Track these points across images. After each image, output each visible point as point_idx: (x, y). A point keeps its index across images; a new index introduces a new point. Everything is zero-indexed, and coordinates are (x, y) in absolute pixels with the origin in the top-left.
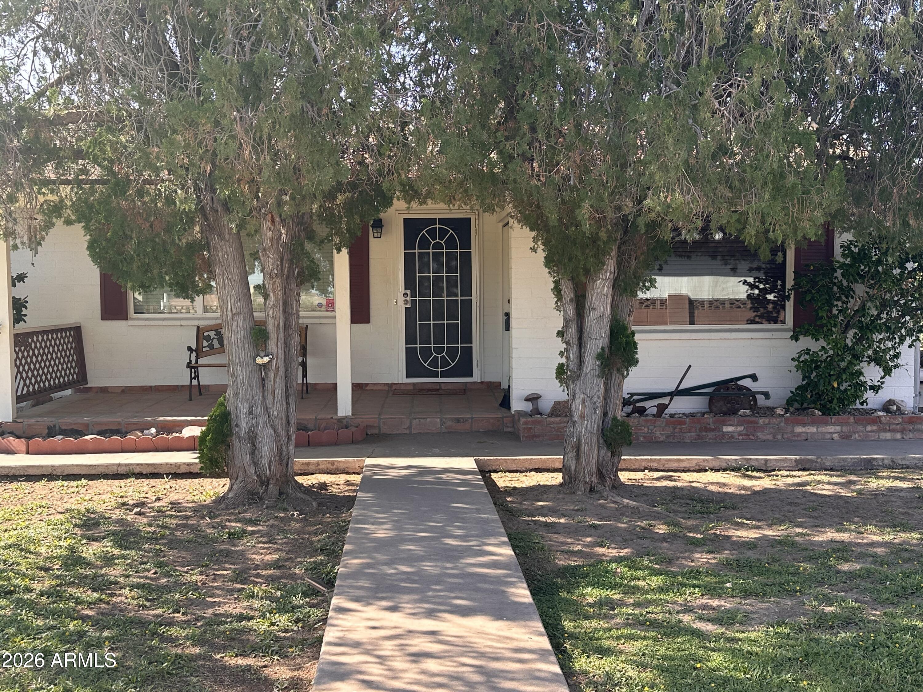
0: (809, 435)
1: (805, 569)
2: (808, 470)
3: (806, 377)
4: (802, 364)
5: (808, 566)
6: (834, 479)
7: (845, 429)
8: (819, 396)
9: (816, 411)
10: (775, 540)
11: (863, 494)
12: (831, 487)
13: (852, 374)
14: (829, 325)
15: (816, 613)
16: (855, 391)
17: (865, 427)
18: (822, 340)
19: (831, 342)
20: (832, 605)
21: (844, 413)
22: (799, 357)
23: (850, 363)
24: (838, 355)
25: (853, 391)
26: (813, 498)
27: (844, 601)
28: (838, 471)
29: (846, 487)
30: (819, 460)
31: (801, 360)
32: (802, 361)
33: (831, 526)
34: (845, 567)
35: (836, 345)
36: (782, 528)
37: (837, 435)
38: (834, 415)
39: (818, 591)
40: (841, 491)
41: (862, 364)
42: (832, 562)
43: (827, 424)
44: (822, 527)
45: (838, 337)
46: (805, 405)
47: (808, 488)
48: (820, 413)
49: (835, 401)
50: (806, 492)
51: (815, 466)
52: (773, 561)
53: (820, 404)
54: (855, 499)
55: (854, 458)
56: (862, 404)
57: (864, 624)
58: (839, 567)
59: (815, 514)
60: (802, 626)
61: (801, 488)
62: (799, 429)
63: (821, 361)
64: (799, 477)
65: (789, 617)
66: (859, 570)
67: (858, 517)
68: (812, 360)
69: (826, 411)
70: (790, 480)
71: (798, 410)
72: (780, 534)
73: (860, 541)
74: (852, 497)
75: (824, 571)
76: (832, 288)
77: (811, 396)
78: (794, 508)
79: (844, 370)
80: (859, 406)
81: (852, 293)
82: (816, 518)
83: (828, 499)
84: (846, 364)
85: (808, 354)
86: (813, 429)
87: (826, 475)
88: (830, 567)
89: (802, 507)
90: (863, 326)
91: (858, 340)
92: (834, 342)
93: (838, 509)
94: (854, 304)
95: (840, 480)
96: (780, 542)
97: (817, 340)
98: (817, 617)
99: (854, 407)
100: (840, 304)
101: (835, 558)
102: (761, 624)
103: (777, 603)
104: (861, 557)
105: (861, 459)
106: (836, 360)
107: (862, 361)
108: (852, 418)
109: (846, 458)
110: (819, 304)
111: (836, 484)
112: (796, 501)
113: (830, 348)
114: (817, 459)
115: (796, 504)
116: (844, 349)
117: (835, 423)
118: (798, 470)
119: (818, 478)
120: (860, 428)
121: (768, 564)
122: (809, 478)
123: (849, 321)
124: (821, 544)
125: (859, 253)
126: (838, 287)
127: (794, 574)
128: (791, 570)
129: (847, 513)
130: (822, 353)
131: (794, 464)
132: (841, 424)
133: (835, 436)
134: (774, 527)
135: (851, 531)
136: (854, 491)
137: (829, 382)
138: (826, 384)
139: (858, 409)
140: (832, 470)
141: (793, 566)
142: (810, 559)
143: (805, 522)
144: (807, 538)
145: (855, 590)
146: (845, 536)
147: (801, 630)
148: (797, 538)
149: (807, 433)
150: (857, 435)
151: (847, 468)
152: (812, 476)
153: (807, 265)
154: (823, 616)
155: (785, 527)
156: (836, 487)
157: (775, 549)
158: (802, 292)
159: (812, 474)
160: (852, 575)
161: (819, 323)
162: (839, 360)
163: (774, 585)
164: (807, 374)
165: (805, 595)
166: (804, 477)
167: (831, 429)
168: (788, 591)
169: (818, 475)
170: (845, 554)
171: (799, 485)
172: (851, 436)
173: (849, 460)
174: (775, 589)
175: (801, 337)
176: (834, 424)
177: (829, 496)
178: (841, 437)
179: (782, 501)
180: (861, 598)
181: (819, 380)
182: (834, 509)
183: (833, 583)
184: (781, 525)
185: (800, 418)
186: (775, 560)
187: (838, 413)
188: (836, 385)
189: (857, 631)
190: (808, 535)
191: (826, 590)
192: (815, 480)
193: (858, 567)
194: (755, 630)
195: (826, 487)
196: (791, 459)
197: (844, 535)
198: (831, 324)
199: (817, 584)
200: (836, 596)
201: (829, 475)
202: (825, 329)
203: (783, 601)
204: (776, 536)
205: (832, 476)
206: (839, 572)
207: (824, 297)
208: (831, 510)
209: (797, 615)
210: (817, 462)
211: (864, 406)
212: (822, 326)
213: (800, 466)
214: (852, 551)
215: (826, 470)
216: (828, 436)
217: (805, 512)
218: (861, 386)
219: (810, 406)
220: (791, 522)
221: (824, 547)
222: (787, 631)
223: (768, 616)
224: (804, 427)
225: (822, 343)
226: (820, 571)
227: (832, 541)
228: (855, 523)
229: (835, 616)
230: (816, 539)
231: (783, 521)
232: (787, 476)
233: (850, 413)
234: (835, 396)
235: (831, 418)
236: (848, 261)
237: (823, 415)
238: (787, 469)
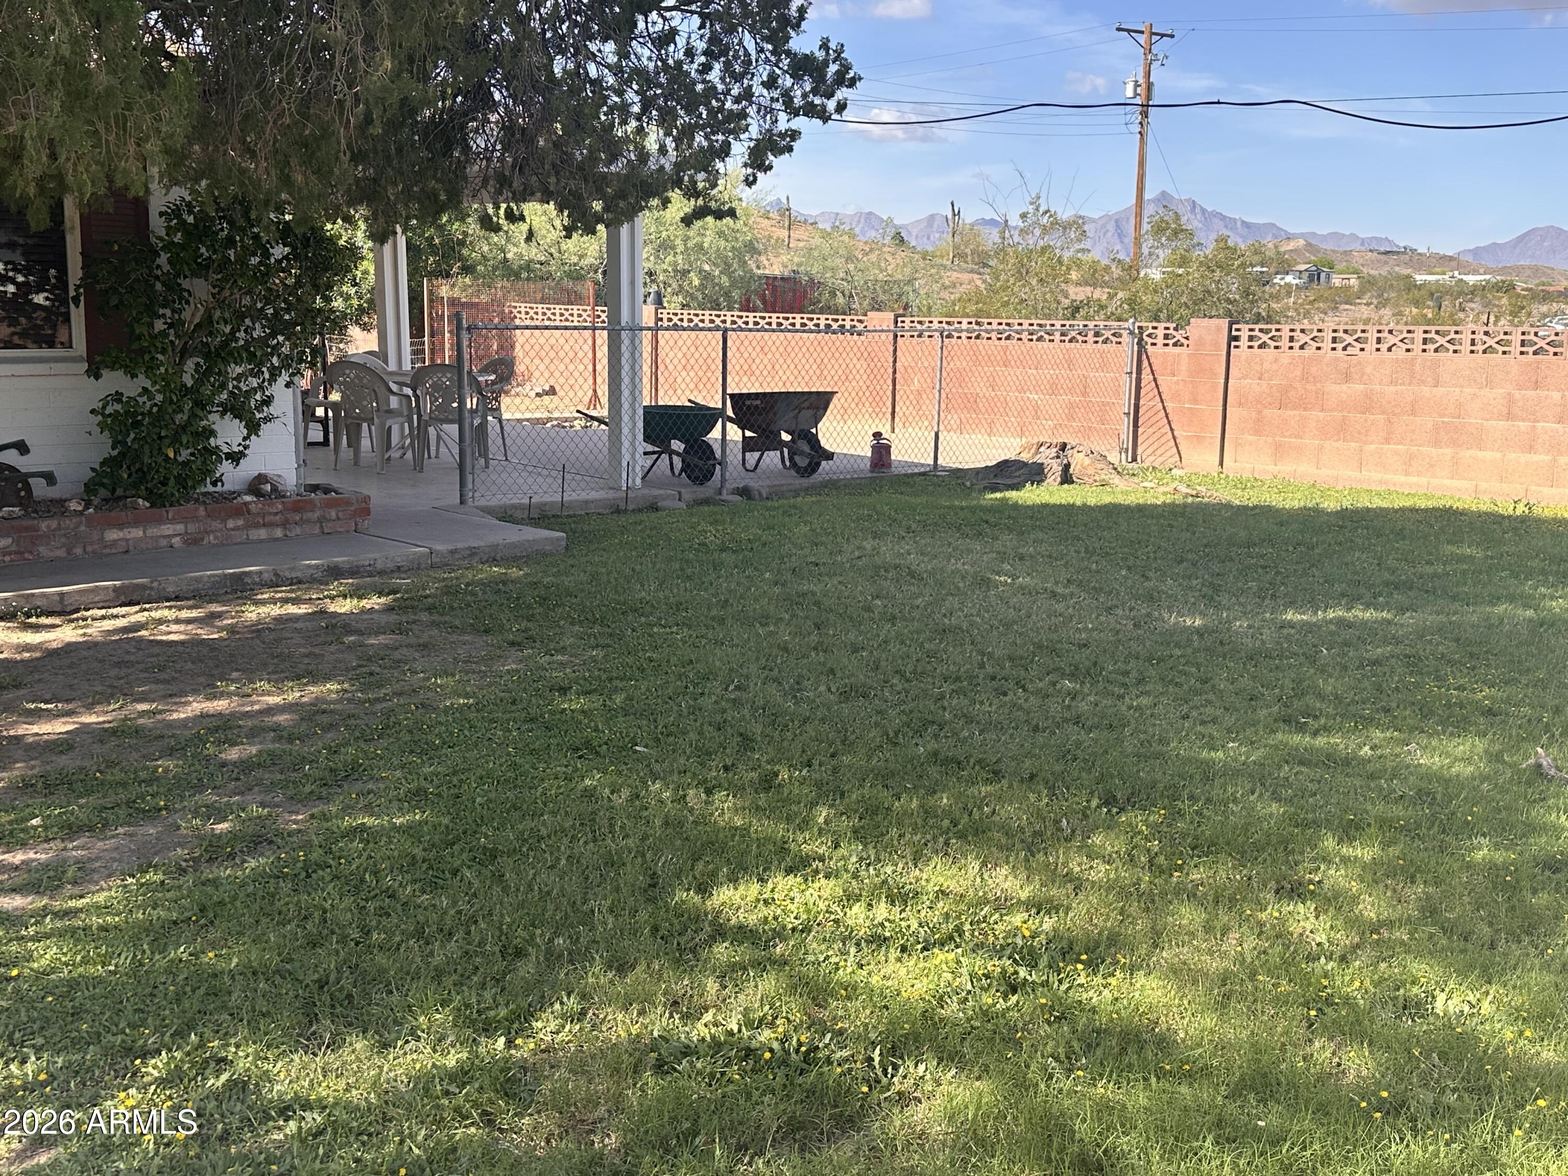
0: (131, 543)
1: (166, 770)
2: (138, 604)
3: (119, 442)
4: (109, 421)
5: (171, 764)
6: (185, 614)
7: (192, 528)
8: (143, 475)
9: (140, 501)
10: (106, 730)
11: (238, 633)
12: (182, 627)
13: (197, 434)
14: (152, 349)
15: (201, 838)
16: (204, 463)
17: (224, 521)
18: (141, 377)
19: (159, 380)
20: (224, 819)
21: (188, 501)
22: (104, 407)
23: (193, 415)
24: (171, 401)
25: (199, 463)
26: (156, 650)
27: (243, 810)
28: (187, 599)
29: (207, 625)
30: (155, 584)
31: (107, 412)
32: (110, 415)
33: (195, 692)
34: (233, 754)
35: (168, 384)
36: (112, 707)
37: (178, 539)
38: (171, 505)
39: (196, 803)
40: (199, 631)
41: (212, 417)
42: (211, 749)
43: (160, 521)
44: (181, 696)
45: (170, 371)
46: (119, 492)
47: (143, 633)
48: (148, 504)
49: (172, 482)
50: (141, 640)
51: (149, 595)
52: (107, 767)
53: (146, 488)
54: (226, 643)
55: (214, 576)
56: (214, 484)
57: (283, 838)
58: (223, 756)
59: (163, 676)
60: (184, 864)
61: (131, 635)
62: (112, 535)
63: (143, 414)
64: (123, 616)
65: (156, 854)
66: (256, 755)
67: (237, 670)
68: (127, 412)
69: (158, 500)
70: (108, 625)
71: (106, 500)
72: (110, 718)
73: (249, 709)
74: (221, 639)
75: (199, 767)
76: (154, 285)
77: (129, 476)
78: (126, 670)
79: (184, 428)
80: (210, 488)
81: (186, 294)
82: (166, 682)
83: (181, 649)
84: (185, 418)
85: (119, 401)
86: (137, 533)
87: (170, 608)
88: (208, 759)
89: (140, 666)
90: (210, 351)
91: (202, 376)
92: (163, 380)
93: (202, 661)
94: (191, 315)
95: (194, 614)
96: (114, 732)
97: (134, 376)
98: (205, 844)
99: (203, 490)
100: (168, 312)
101: (213, 743)
102: (110, 876)
103: (131, 835)
104: (253, 734)
105: (225, 575)
106: (170, 411)
107: (210, 412)
108: (202, 508)
109: (201, 577)
110: (134, 314)
111: (189, 621)
112: (127, 658)
113: (157, 391)
114: (152, 582)
115: (128, 664)
116: (181, 391)
117: (174, 519)
118: (121, 606)
119: (156, 614)
120: (216, 524)
121: (100, 772)
122: (141, 617)
123: (186, 343)
124: (184, 723)
125: (195, 226)
126: (164, 284)
127: (149, 782)
128: (143, 775)
129: (217, 666)
130: (145, 398)
131: (112, 595)
132: (184, 520)
133: (176, 541)
134: (98, 708)
135: (229, 695)
136: (221, 629)
137: (160, 449)
138: (155, 452)
139: (208, 493)
140: (177, 598)
141: (147, 768)
142: (170, 752)
143: (150, 691)
144: (159, 717)
145: (256, 789)
146: (221, 705)
147: (183, 871)
148: (141, 721)
149: (127, 540)
150: (212, 537)
151: (203, 593)
152: (146, 614)
153: (106, 242)
154: (214, 840)
155: (117, 706)
156: (190, 627)
157: (108, 746)
158: (101, 289)
159: (145, 610)
160: (246, 766)
161: (135, 346)
162: (174, 411)
163: (118, 805)
164: (120, 438)
165: (176, 812)
166: (133, 615)
167: (167, 529)
168: (144, 811)
169: (156, 609)
170: (229, 733)
171: (125, 630)
172: (202, 539)
173: (206, 579)
174: (122, 813)
175: (105, 373)
176: (173, 521)
177: (182, 643)
178: (185, 542)
179: (102, 661)
180: (268, 798)
181: (142, 446)
182: (193, 663)
183: (218, 784)
184: (109, 704)
185: (113, 514)
186: (111, 764)
187: (178, 501)
188: (171, 455)
189: (274, 852)
190: (160, 712)
191: (210, 797)
192: (153, 619)
193: (254, 750)
194: (102, 889)
195: (174, 627)
196: (107, 588)
197: (221, 702)
198: (156, 347)
199: (192, 791)
200: (228, 804)
201: (175, 607)
202: (147, 357)
203: (141, 831)
204: (104, 722)
205: (180, 609)
206: (224, 764)
207: (140, 300)
208: (189, 665)
209: (169, 849)
210: (151, 588)
211: (219, 488)
212: (142, 351)
213: (123, 598)
214: (240, 727)
215: (168, 601)
216: (164, 542)
217: (146, 675)
218: (213, 453)
219: (128, 493)
220: (125, 695)
221: (191, 728)
222: (159, 877)
223: (120, 861)
224: (121, 529)
225: (143, 381)
226: (192, 768)
227: (203, 716)
228: (233, 681)
229: (233, 836)
230: (175, 716)
231: (112, 696)
232: (103, 618)
233: (197, 500)
234: (171, 473)
235: (167, 512)
236: (178, 238)
237: (151, 507)
238: (100, 605)
